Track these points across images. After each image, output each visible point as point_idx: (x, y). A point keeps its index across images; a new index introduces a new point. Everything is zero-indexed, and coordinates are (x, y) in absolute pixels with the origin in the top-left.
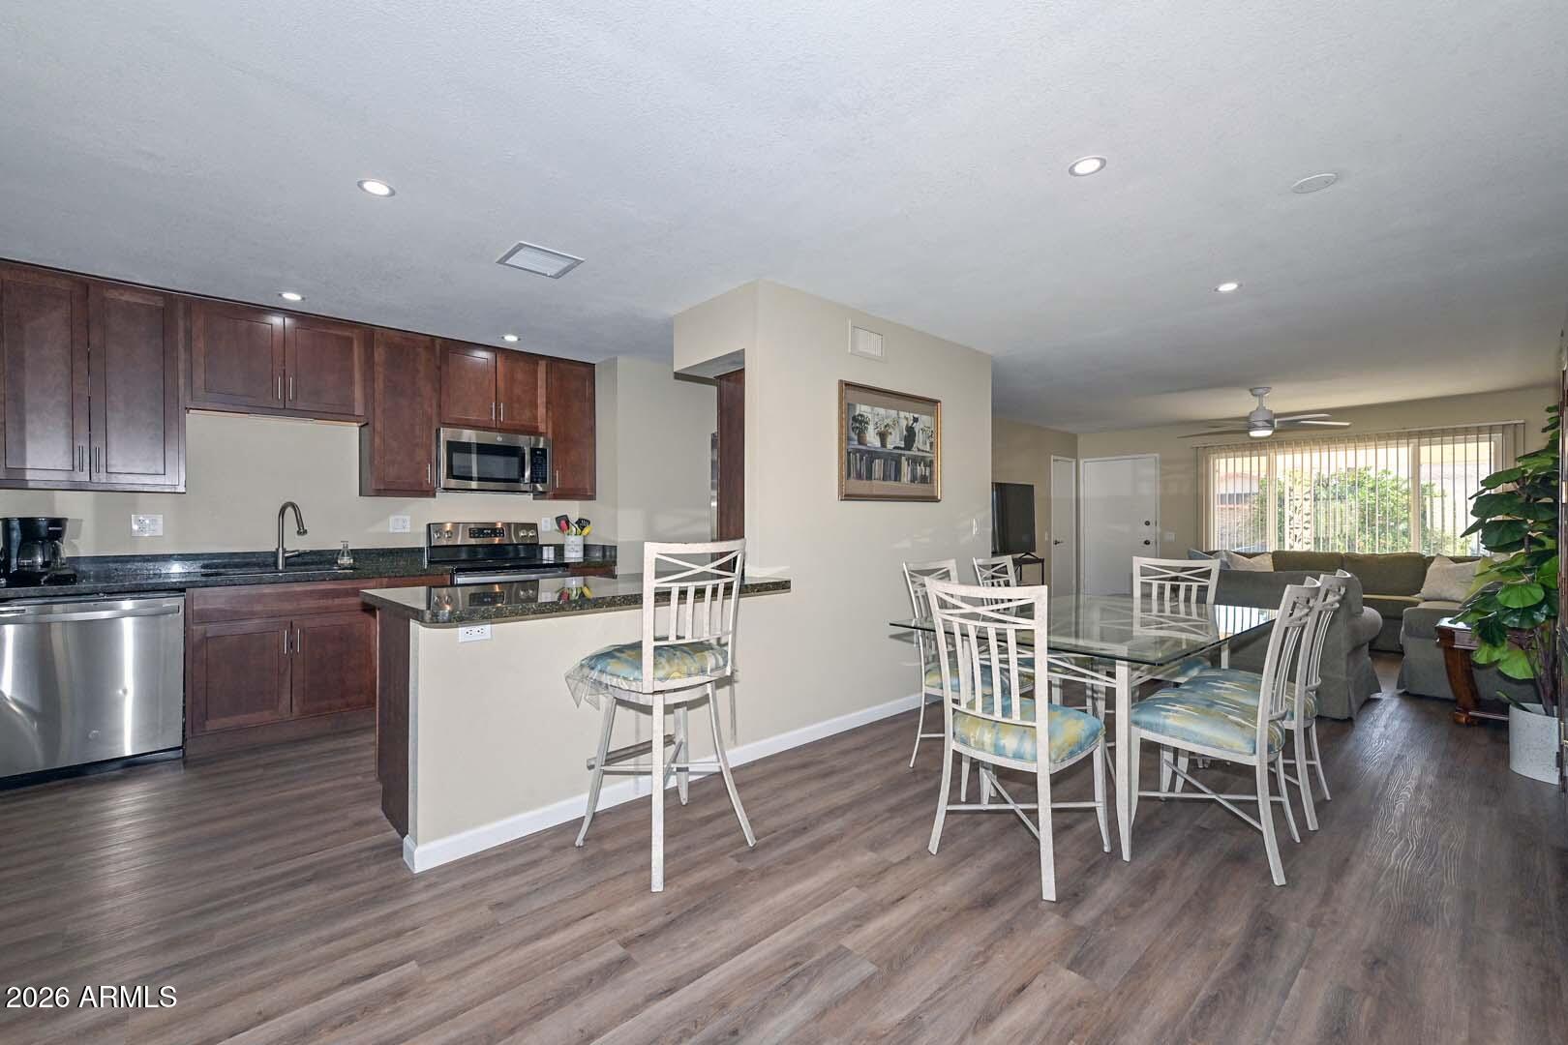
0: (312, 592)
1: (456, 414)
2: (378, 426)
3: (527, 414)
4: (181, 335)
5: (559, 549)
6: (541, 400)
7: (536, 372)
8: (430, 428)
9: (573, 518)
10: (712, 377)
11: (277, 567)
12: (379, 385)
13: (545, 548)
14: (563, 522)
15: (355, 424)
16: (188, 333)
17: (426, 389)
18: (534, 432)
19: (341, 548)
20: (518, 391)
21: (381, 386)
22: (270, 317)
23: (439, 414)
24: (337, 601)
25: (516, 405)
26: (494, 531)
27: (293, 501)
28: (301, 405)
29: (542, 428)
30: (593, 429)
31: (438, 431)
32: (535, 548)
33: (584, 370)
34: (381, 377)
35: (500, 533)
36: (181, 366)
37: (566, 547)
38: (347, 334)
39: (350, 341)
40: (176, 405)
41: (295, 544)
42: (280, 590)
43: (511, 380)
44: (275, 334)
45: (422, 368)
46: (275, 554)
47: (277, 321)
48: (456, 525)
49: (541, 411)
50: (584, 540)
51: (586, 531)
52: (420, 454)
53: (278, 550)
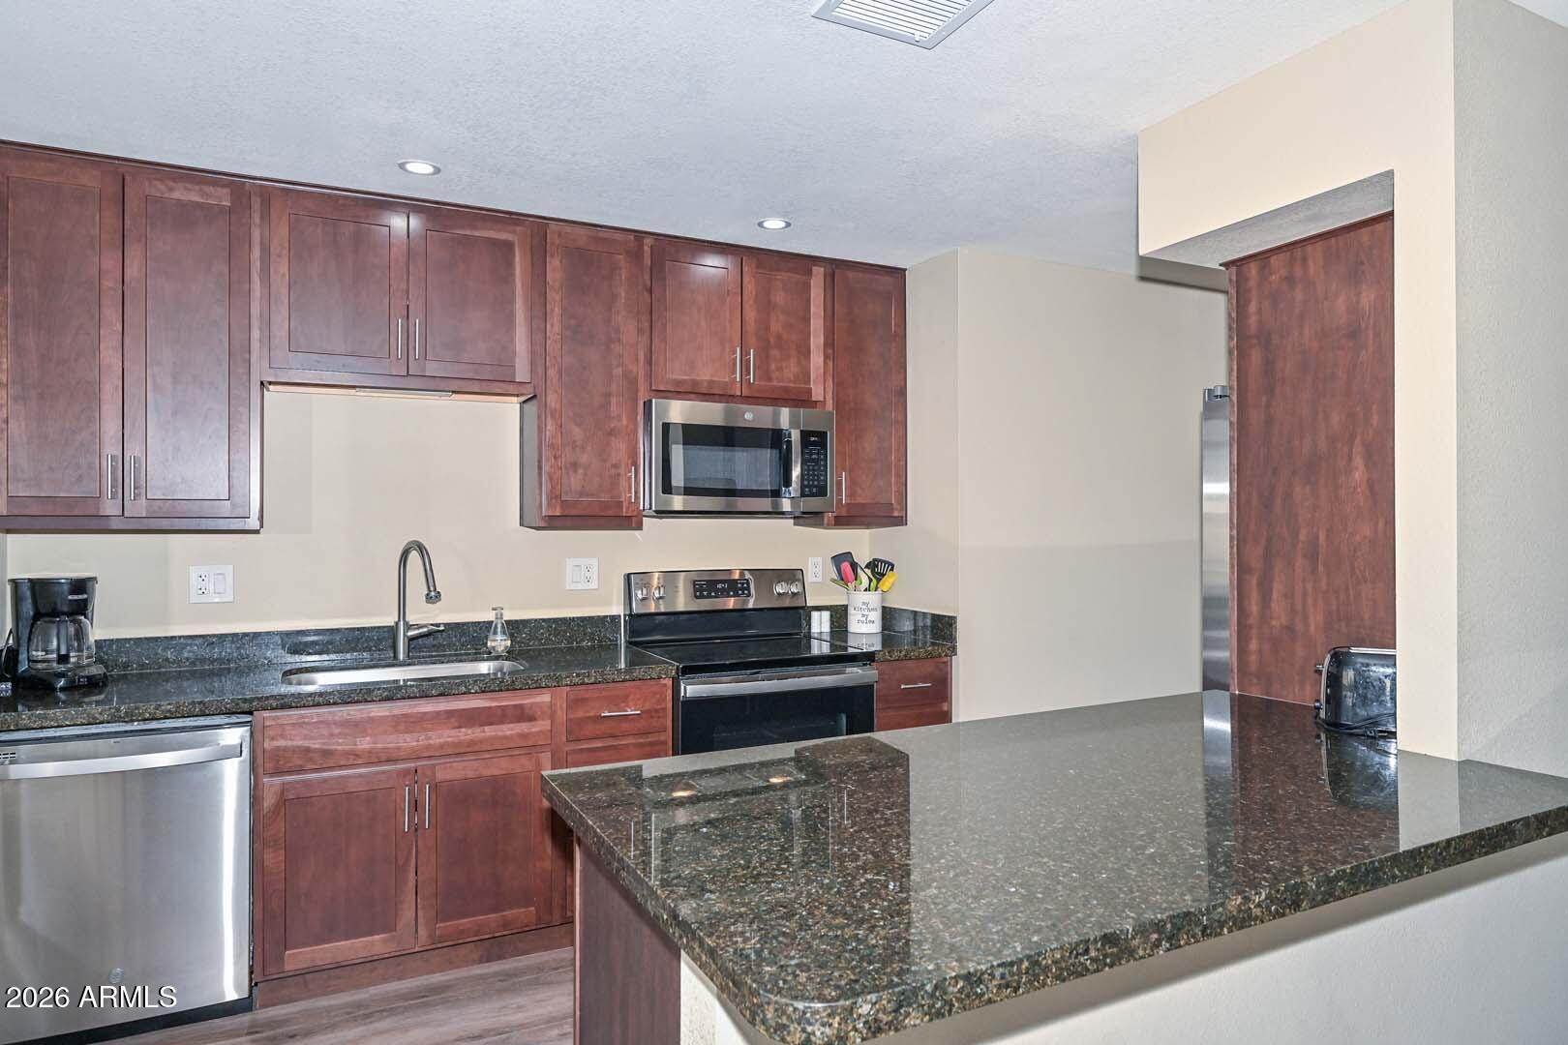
0: (450, 714)
1: (675, 371)
2: (552, 399)
3: (792, 369)
4: (256, 253)
5: (839, 616)
6: (817, 341)
7: (807, 287)
8: (635, 400)
9: (863, 558)
10: (1214, 264)
11: (395, 657)
12: (554, 327)
13: (815, 615)
14: (845, 565)
15: (515, 399)
16: (266, 250)
17: (628, 328)
18: (800, 399)
19: (490, 616)
20: (777, 325)
21: (557, 328)
22: (387, 213)
23: (649, 376)
24: (489, 731)
25: (774, 353)
26: (734, 586)
27: (421, 540)
28: (432, 369)
29: (817, 393)
30: (902, 392)
31: (648, 405)
32: (797, 614)
33: (887, 280)
34: (557, 310)
35: (743, 589)
36: (256, 308)
37: (851, 611)
38: (503, 236)
39: (509, 246)
40: (245, 377)
41: (423, 615)
42: (397, 712)
43: (766, 307)
44: (393, 241)
45: (622, 292)
46: (392, 632)
47: (398, 222)
48: (670, 575)
49: (817, 359)
50: (883, 600)
51: (887, 582)
52: (620, 446)
53: (397, 624)
